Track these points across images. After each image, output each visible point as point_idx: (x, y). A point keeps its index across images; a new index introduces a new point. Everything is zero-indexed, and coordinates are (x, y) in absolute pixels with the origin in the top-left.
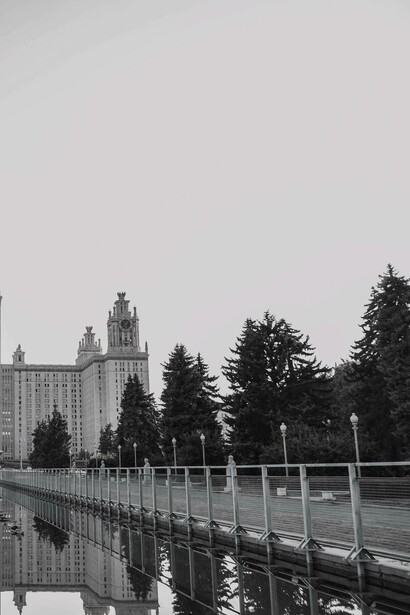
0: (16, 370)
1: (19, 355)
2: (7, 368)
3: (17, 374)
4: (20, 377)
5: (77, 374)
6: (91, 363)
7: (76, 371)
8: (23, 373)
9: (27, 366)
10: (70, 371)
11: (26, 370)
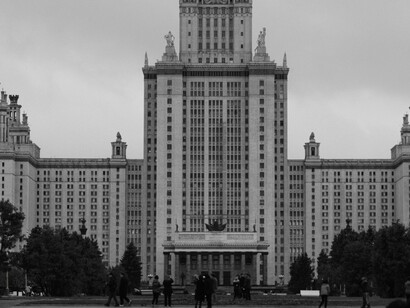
0: (308, 167)
1: (312, 148)
2: (297, 164)
3: (309, 172)
4: (313, 177)
5: (389, 171)
6: (400, 163)
7: (387, 167)
8: (318, 172)
9: (323, 161)
10: (380, 167)
11: (321, 167)
